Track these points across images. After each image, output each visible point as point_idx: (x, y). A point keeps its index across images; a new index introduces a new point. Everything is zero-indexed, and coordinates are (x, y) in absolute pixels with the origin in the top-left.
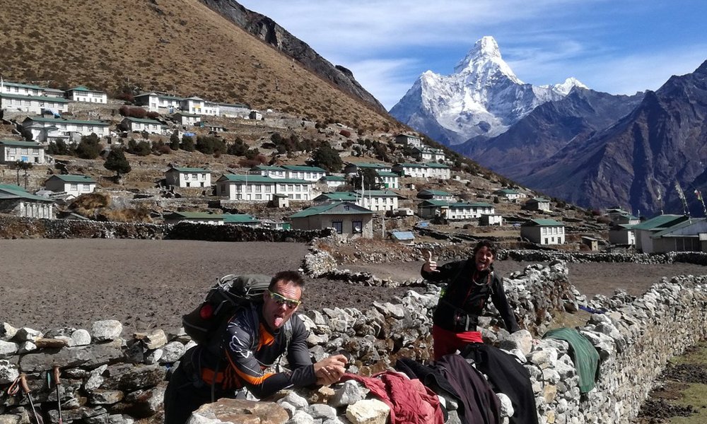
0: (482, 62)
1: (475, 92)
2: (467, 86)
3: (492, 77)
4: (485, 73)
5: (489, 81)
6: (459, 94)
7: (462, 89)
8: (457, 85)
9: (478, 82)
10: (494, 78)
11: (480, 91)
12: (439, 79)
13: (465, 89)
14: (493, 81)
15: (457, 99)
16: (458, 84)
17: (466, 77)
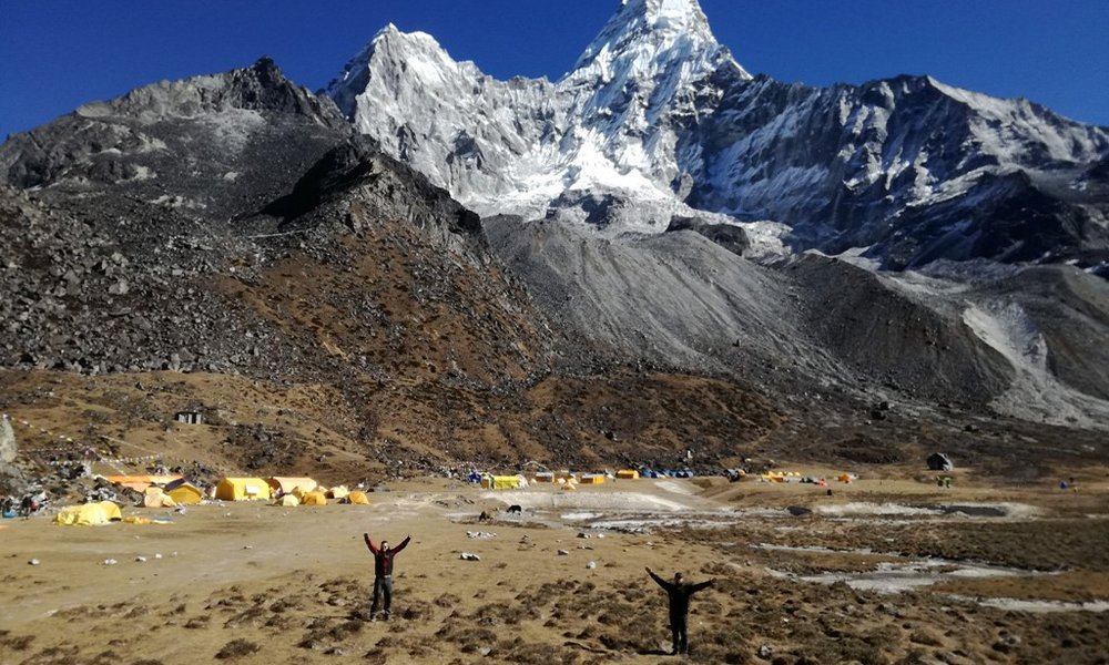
0: (650, 48)
1: (622, 137)
2: (589, 124)
3: (698, 85)
4: (666, 77)
5: (685, 99)
6: (550, 149)
7: (568, 133)
8: (544, 117)
9: (634, 105)
10: (707, 90)
11: (647, 138)
12: (472, 81)
13: (579, 131)
14: (701, 101)
15: (540, 161)
16: (551, 115)
17: (585, 96)
